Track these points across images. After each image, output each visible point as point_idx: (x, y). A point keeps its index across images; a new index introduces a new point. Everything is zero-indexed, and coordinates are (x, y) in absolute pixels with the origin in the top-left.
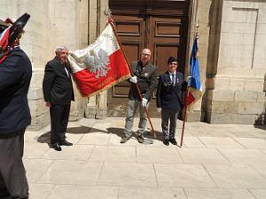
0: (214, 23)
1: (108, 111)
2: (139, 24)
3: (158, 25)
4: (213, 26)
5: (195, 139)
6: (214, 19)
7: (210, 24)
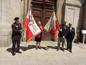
2: (41, 11)
4: (63, 13)
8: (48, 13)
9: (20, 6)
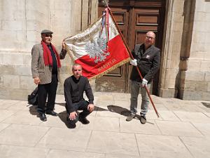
0: (188, 13)
1: (96, 87)
2: (123, 15)
3: (139, 15)
4: (187, 15)
5: (170, 113)
6: (188, 10)
7: (184, 14)
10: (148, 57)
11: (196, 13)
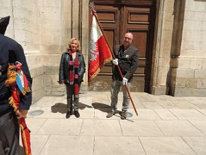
0: (177, 12)
2: (114, 13)
3: (131, 13)
5: (166, 111)
7: (174, 13)
8: (134, 18)
9: (60, 4)
10: (127, 56)
11: (185, 12)
